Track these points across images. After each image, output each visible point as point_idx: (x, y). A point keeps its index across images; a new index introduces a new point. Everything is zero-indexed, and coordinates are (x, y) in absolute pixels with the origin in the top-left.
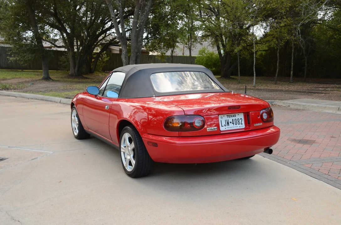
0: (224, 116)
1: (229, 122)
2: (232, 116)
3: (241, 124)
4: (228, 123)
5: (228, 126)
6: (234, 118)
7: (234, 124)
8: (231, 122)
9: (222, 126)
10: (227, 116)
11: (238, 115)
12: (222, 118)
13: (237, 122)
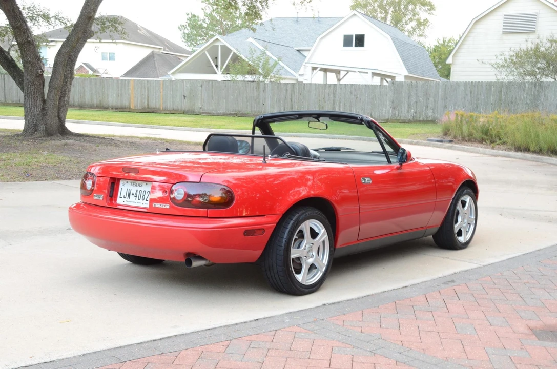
0: (127, 182)
1: (131, 193)
2: (137, 185)
3: (146, 200)
4: (129, 195)
5: (128, 200)
6: (139, 188)
7: (137, 198)
8: (133, 194)
9: (120, 197)
10: (131, 183)
11: (147, 184)
12: (124, 184)
13: (142, 195)
